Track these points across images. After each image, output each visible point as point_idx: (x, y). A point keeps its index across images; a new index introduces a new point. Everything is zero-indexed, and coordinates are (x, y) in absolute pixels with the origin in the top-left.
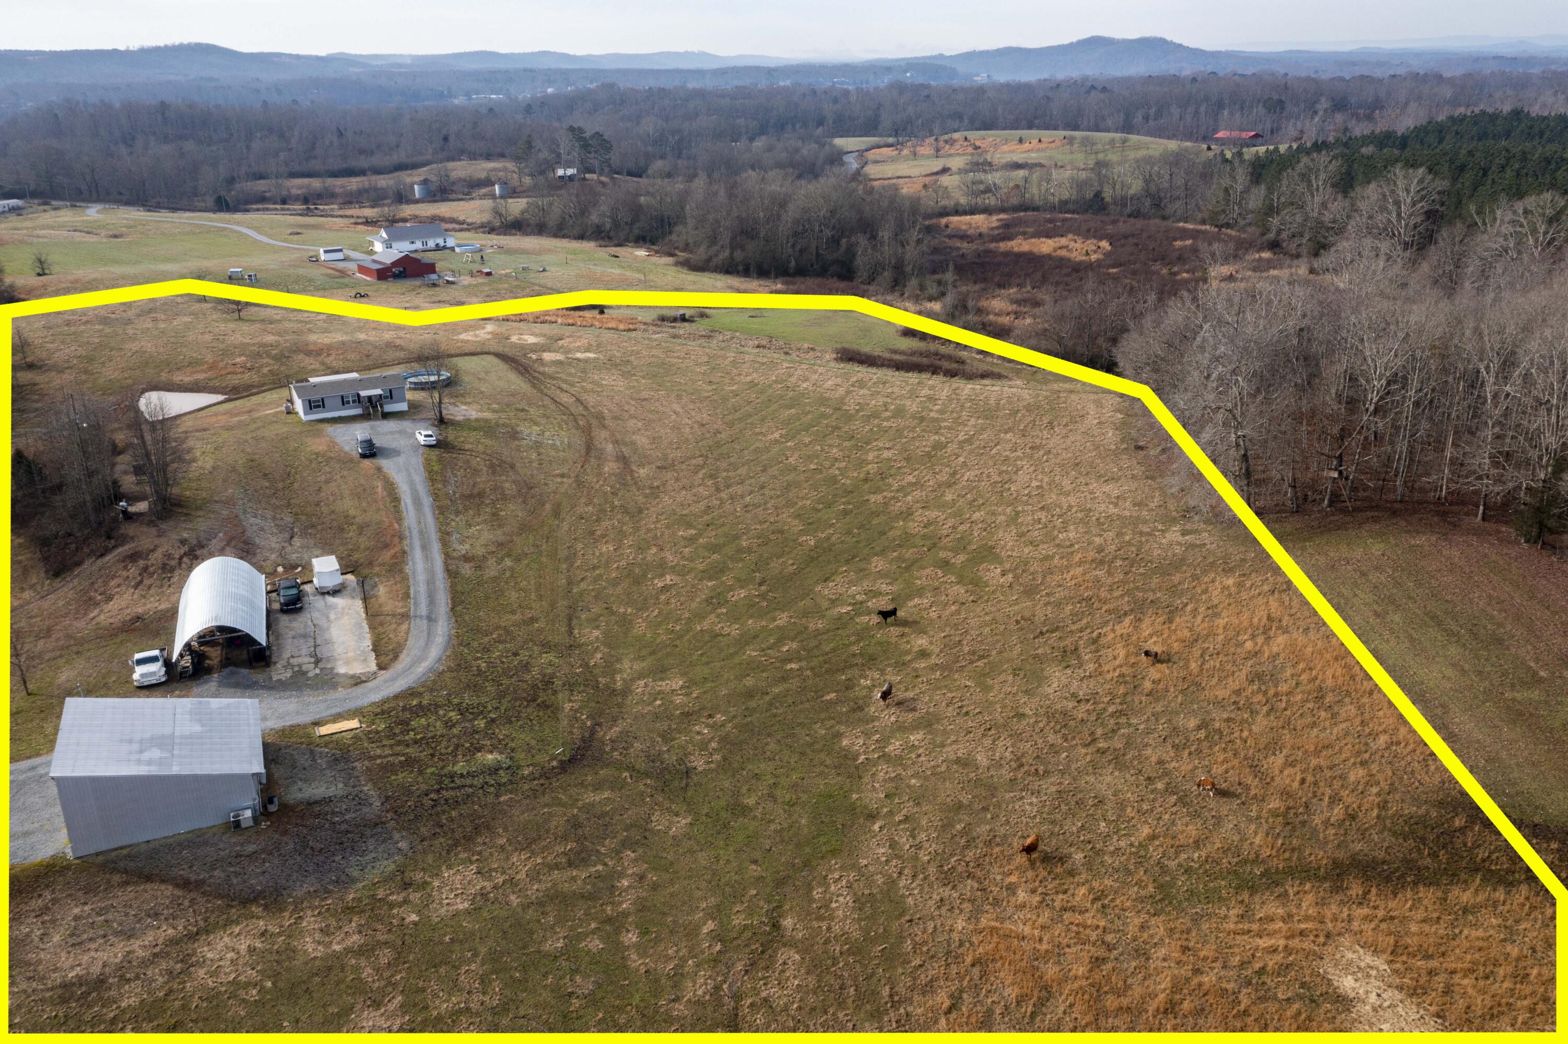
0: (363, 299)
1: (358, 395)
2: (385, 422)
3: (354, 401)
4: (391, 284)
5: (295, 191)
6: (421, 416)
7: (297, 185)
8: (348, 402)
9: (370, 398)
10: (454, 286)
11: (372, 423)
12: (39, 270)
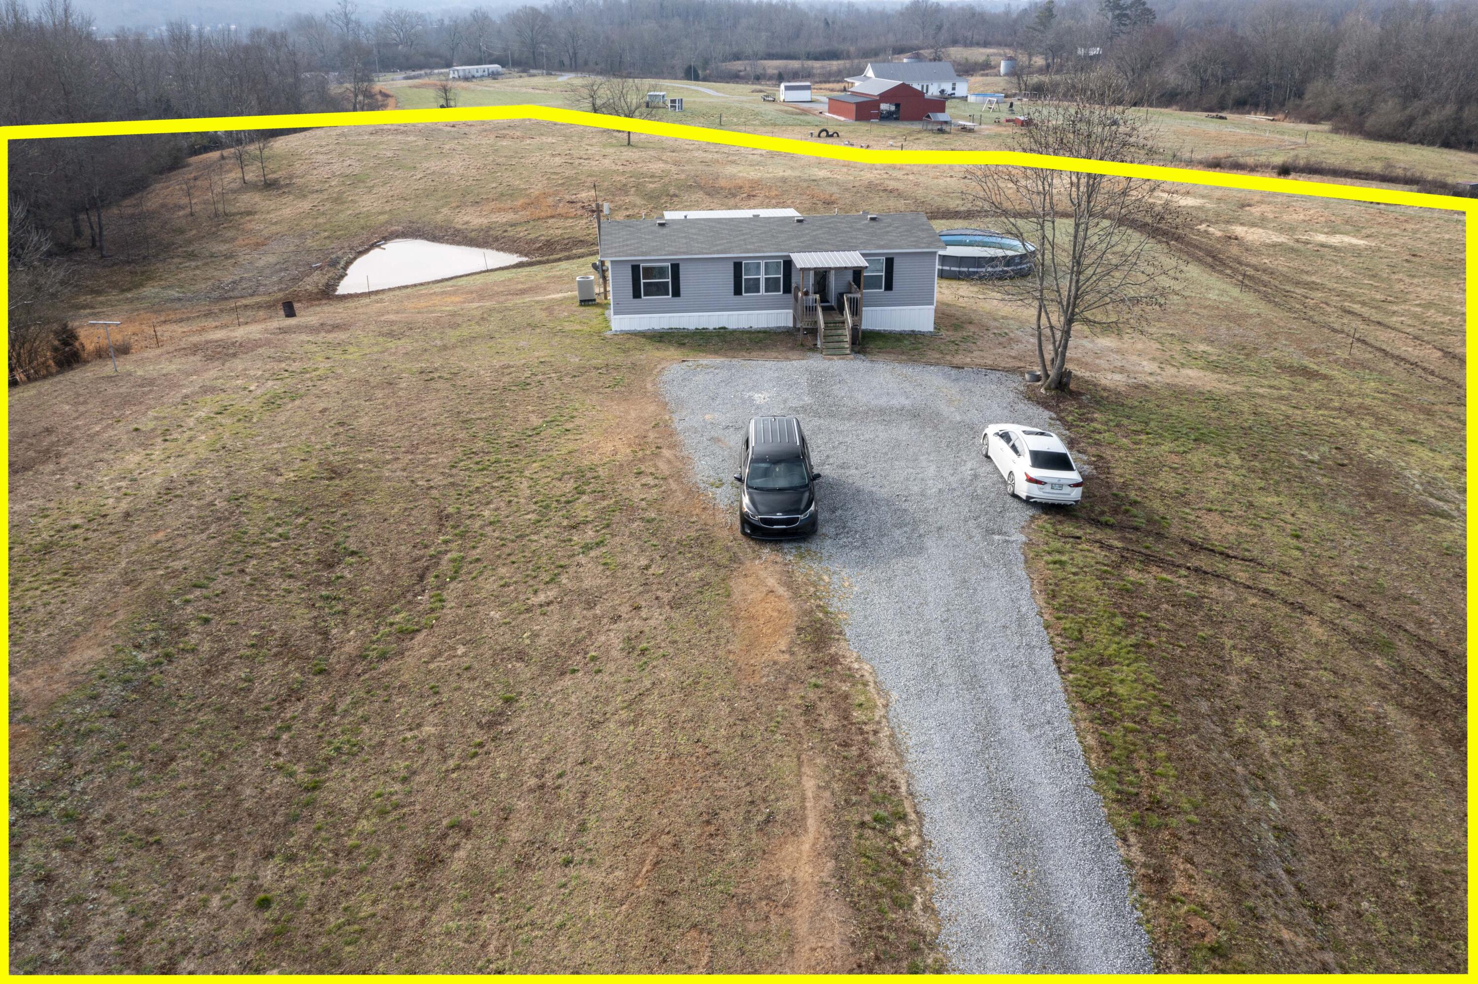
0: (830, 140)
1: (788, 264)
2: (859, 365)
3: (772, 285)
4: (874, 127)
5: (770, 71)
6: (976, 357)
7: (773, 66)
8: (754, 286)
9: (822, 275)
10: (973, 135)
11: (816, 363)
12: (443, 102)
